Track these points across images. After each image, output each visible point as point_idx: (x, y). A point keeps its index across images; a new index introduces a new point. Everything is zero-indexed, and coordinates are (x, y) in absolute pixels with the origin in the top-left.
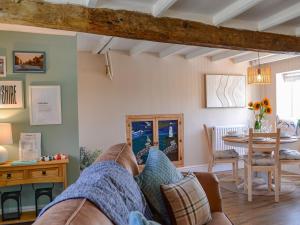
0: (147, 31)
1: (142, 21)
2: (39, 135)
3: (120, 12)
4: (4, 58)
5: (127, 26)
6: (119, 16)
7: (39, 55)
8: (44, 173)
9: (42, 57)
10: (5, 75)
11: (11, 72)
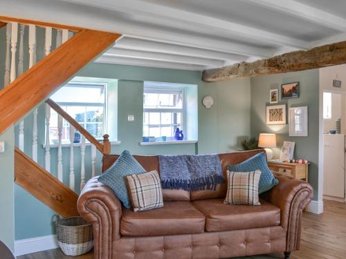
0: (300, 65)
1: (297, 58)
2: (293, 144)
3: (283, 55)
4: (277, 90)
5: (288, 64)
6: (283, 59)
7: (295, 85)
8: (285, 171)
9: (297, 86)
10: (277, 102)
11: (280, 100)
